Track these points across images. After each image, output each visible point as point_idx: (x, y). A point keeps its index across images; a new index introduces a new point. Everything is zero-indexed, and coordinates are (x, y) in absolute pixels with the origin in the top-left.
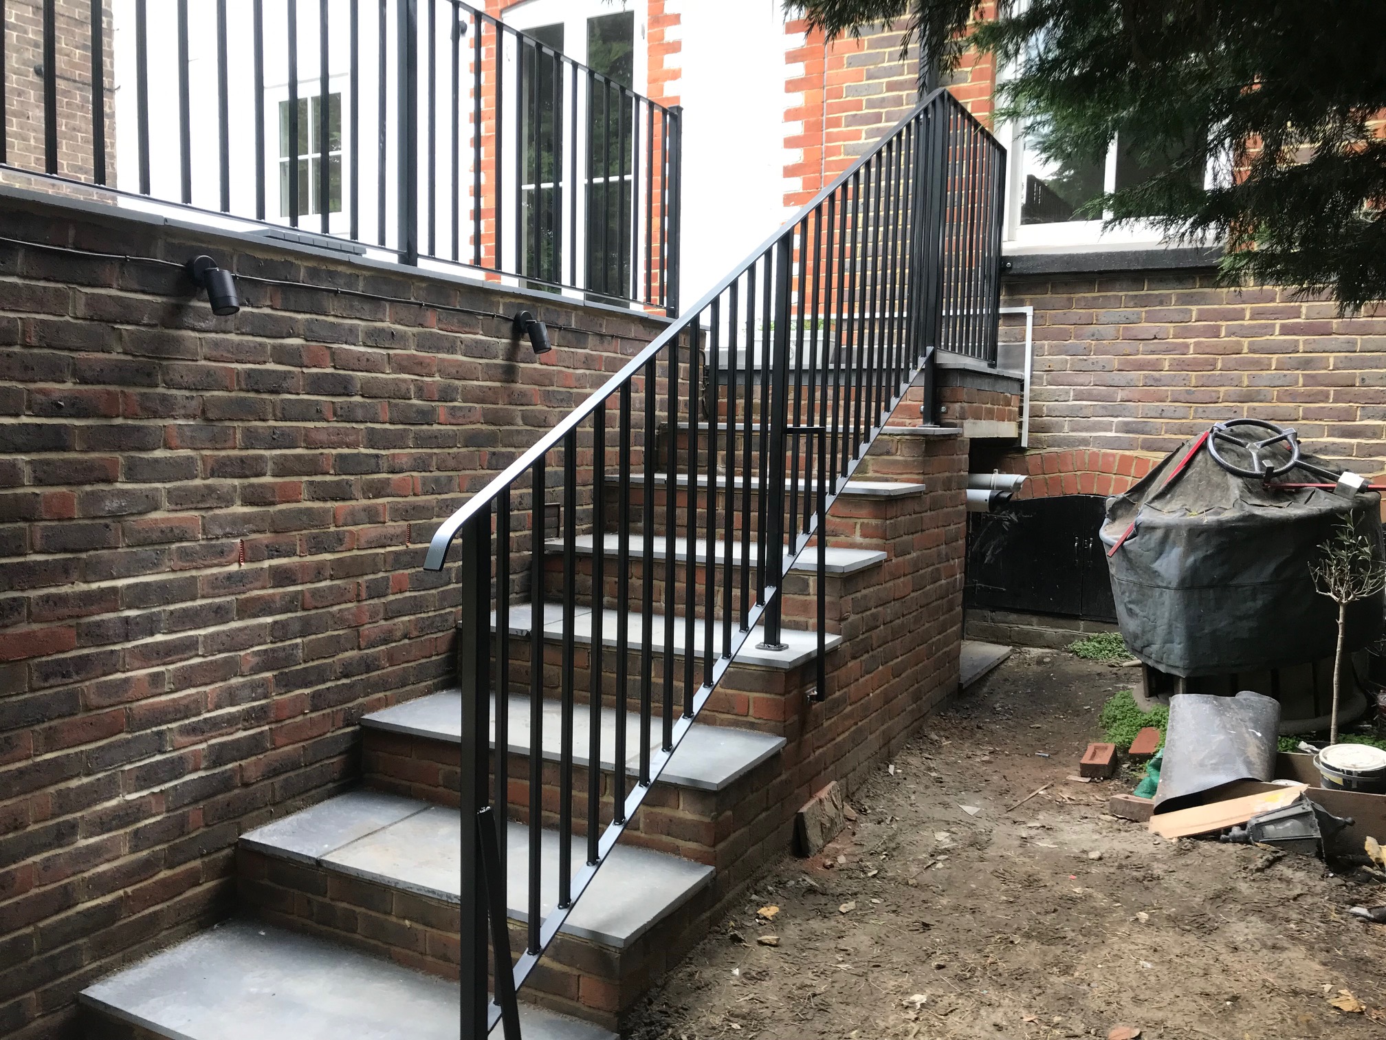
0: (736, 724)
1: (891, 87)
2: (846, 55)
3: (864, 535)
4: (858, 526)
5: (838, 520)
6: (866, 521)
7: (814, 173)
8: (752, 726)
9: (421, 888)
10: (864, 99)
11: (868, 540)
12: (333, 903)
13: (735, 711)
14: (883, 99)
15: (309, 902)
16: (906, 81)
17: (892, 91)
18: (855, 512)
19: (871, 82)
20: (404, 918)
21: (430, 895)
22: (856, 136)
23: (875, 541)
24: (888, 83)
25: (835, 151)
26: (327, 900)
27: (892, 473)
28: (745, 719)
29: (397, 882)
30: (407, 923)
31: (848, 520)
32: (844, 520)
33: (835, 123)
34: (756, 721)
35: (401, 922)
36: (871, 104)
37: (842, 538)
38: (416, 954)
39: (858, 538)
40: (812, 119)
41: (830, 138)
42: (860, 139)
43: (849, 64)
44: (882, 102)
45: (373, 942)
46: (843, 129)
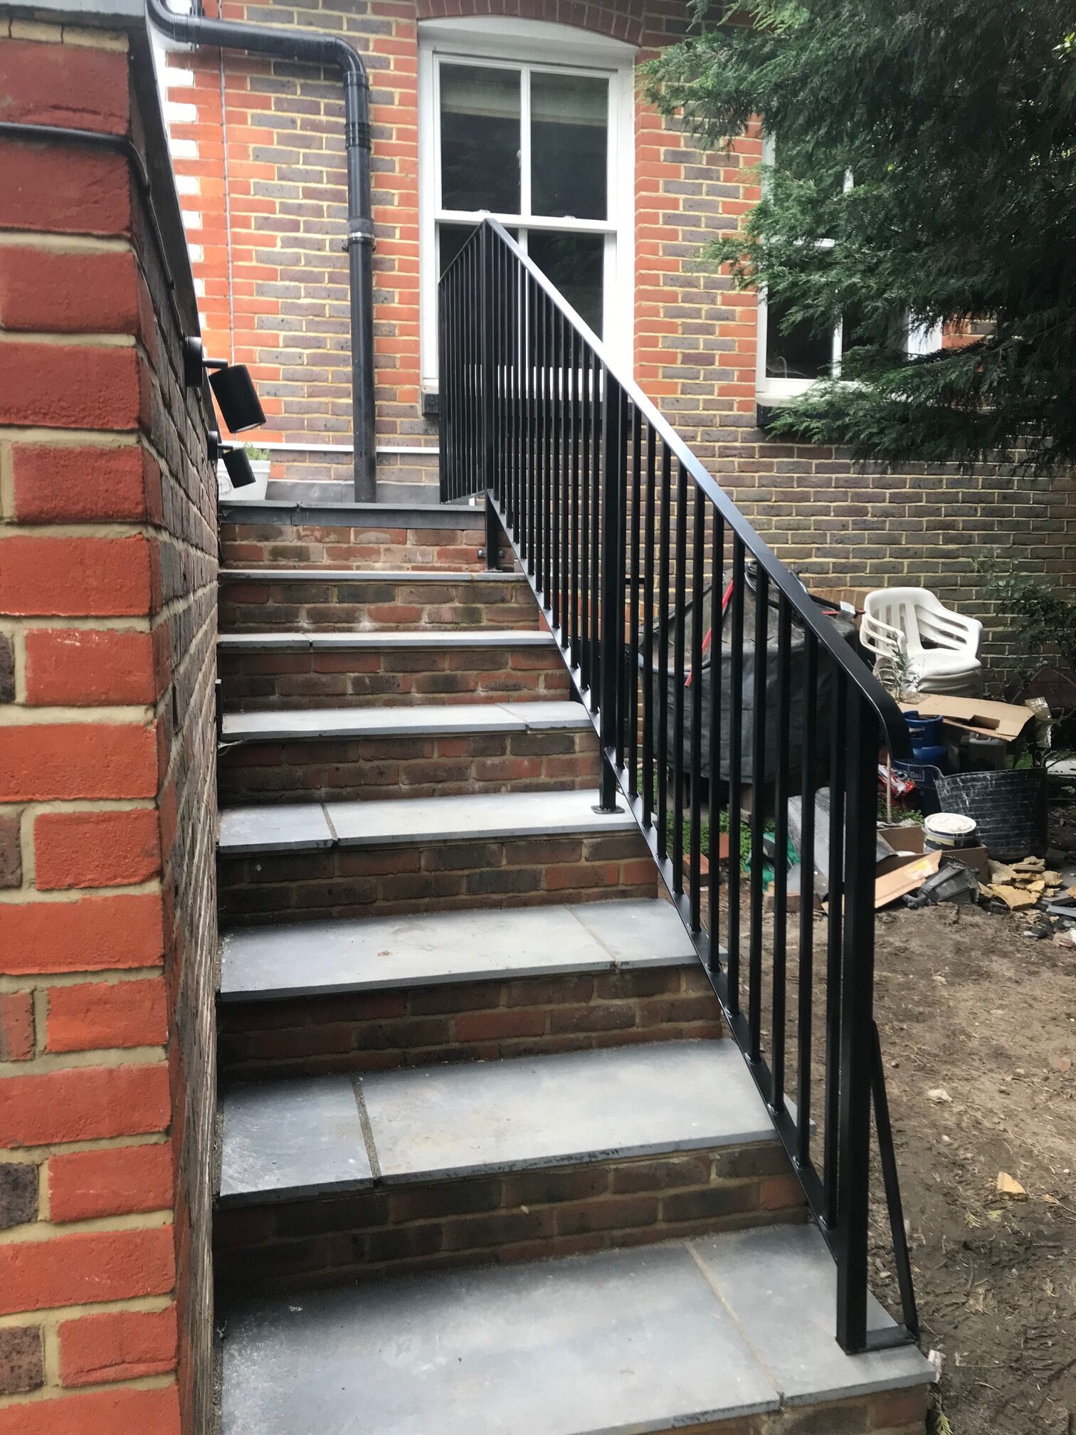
0: (605, 896)
1: (308, 194)
2: (252, 146)
3: (548, 687)
4: (542, 678)
5: (520, 673)
6: (550, 672)
7: (219, 276)
8: (623, 894)
9: (548, 1160)
10: (278, 201)
11: (552, 692)
12: (401, 1227)
13: (605, 883)
14: (300, 206)
15: (355, 1240)
16: (326, 191)
17: (310, 198)
18: (538, 664)
19: (283, 183)
20: (519, 1205)
21: (566, 1162)
22: (271, 242)
23: (559, 691)
24: (305, 189)
25: (246, 256)
26: (390, 1227)
27: (508, 621)
28: (615, 889)
29: (514, 1164)
30: (525, 1209)
31: (531, 672)
32: (526, 673)
33: (245, 223)
34: (629, 888)
35: (515, 1211)
36: (286, 209)
37: (525, 692)
38: (538, 1241)
39: (542, 691)
40: (214, 213)
41: (237, 239)
42: (274, 246)
43: (257, 157)
44: (299, 209)
45: (467, 1252)
46: (252, 231)
